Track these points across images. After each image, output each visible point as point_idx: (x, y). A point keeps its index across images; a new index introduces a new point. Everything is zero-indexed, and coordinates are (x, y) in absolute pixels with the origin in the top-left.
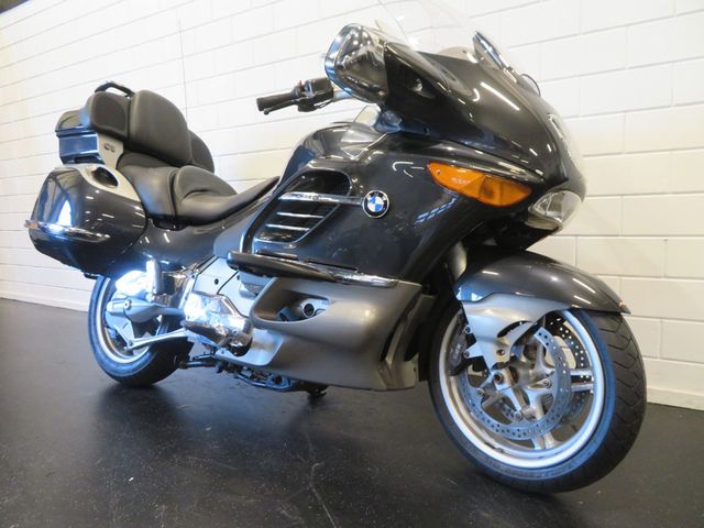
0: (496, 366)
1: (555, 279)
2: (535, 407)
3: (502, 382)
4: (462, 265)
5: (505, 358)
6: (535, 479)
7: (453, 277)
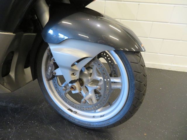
0: (72, 82)
1: (99, 26)
2: (91, 94)
3: (75, 89)
4: (46, 17)
5: (76, 77)
6: (91, 126)
7: (42, 26)
